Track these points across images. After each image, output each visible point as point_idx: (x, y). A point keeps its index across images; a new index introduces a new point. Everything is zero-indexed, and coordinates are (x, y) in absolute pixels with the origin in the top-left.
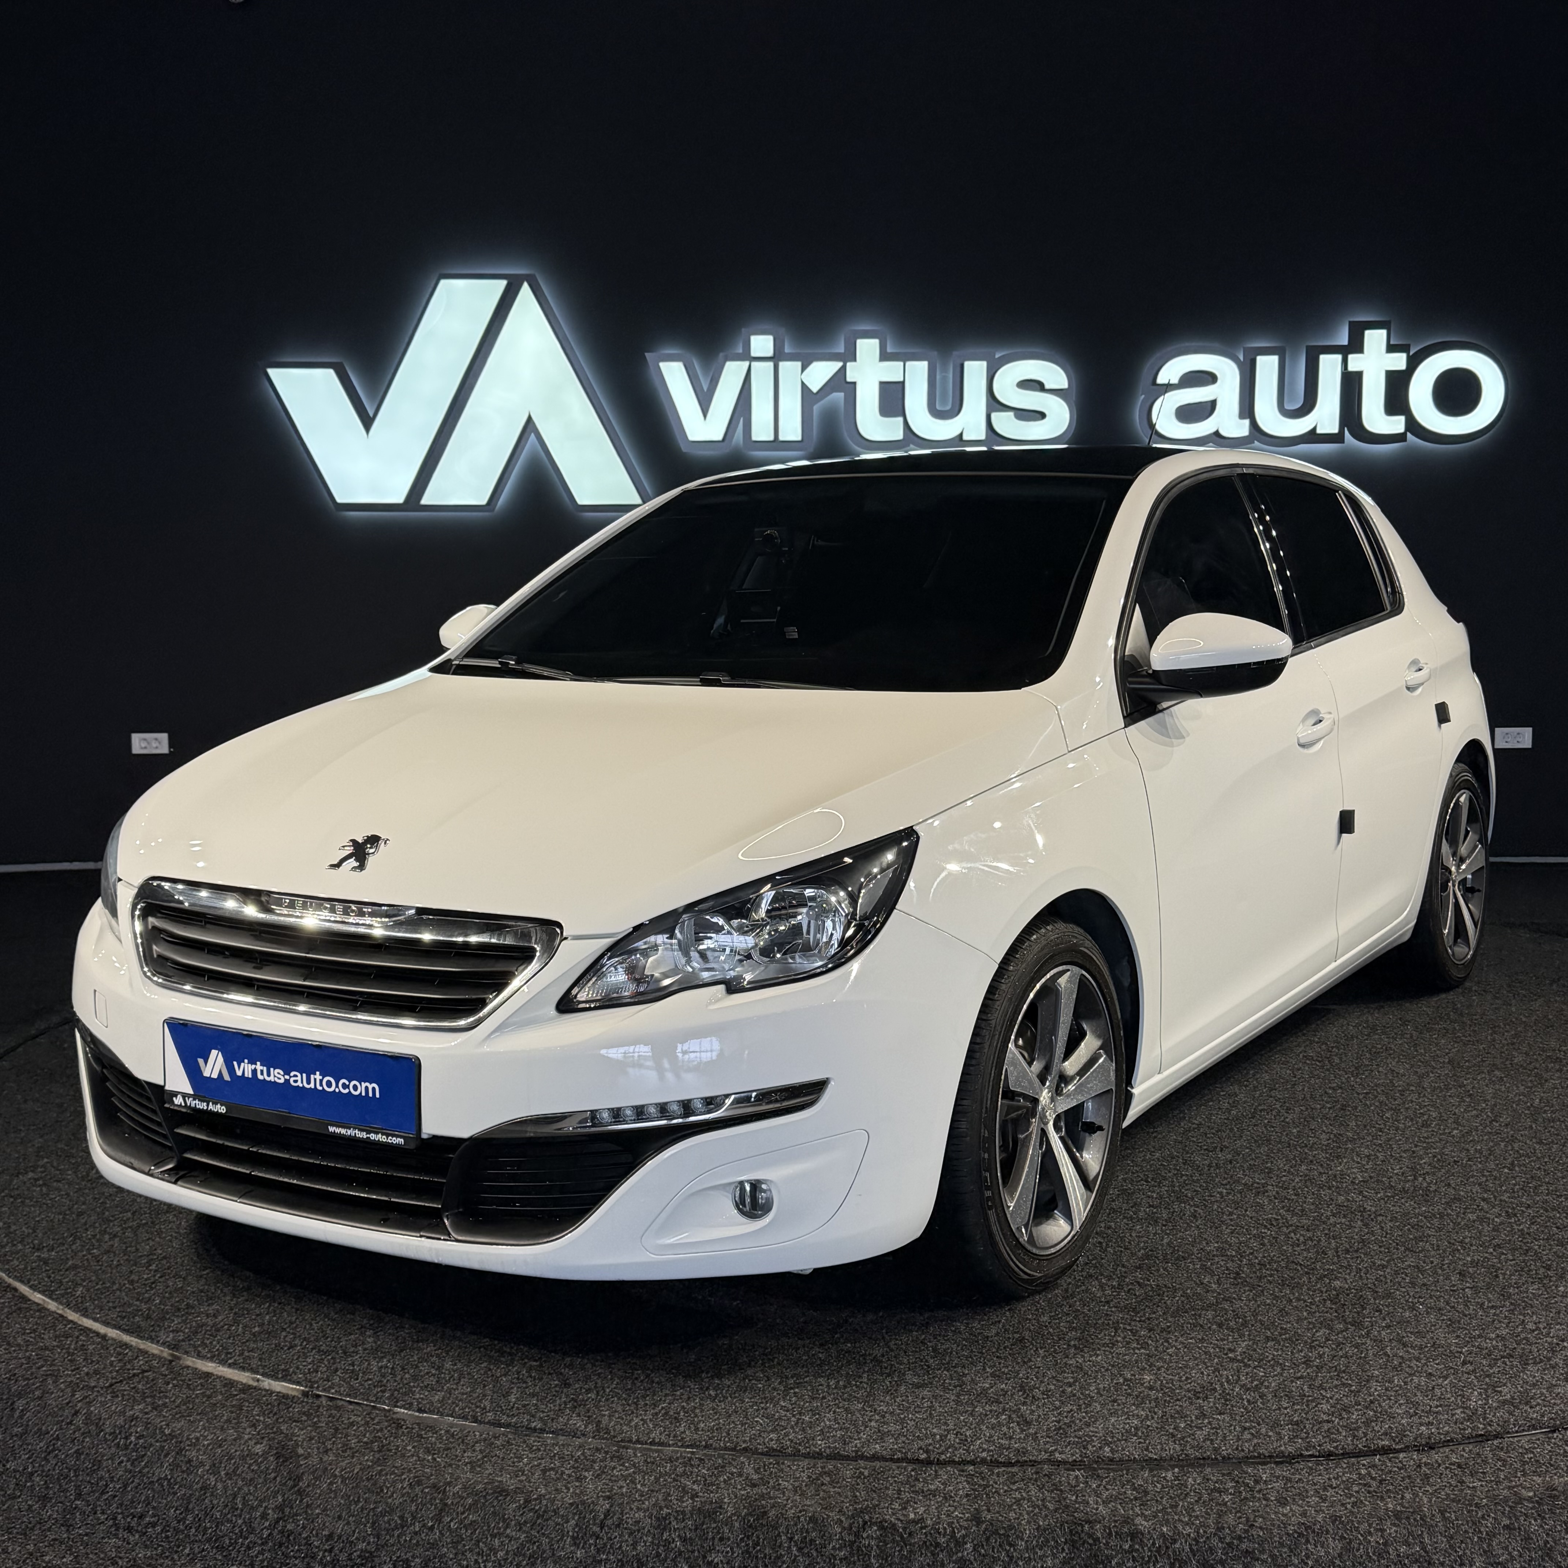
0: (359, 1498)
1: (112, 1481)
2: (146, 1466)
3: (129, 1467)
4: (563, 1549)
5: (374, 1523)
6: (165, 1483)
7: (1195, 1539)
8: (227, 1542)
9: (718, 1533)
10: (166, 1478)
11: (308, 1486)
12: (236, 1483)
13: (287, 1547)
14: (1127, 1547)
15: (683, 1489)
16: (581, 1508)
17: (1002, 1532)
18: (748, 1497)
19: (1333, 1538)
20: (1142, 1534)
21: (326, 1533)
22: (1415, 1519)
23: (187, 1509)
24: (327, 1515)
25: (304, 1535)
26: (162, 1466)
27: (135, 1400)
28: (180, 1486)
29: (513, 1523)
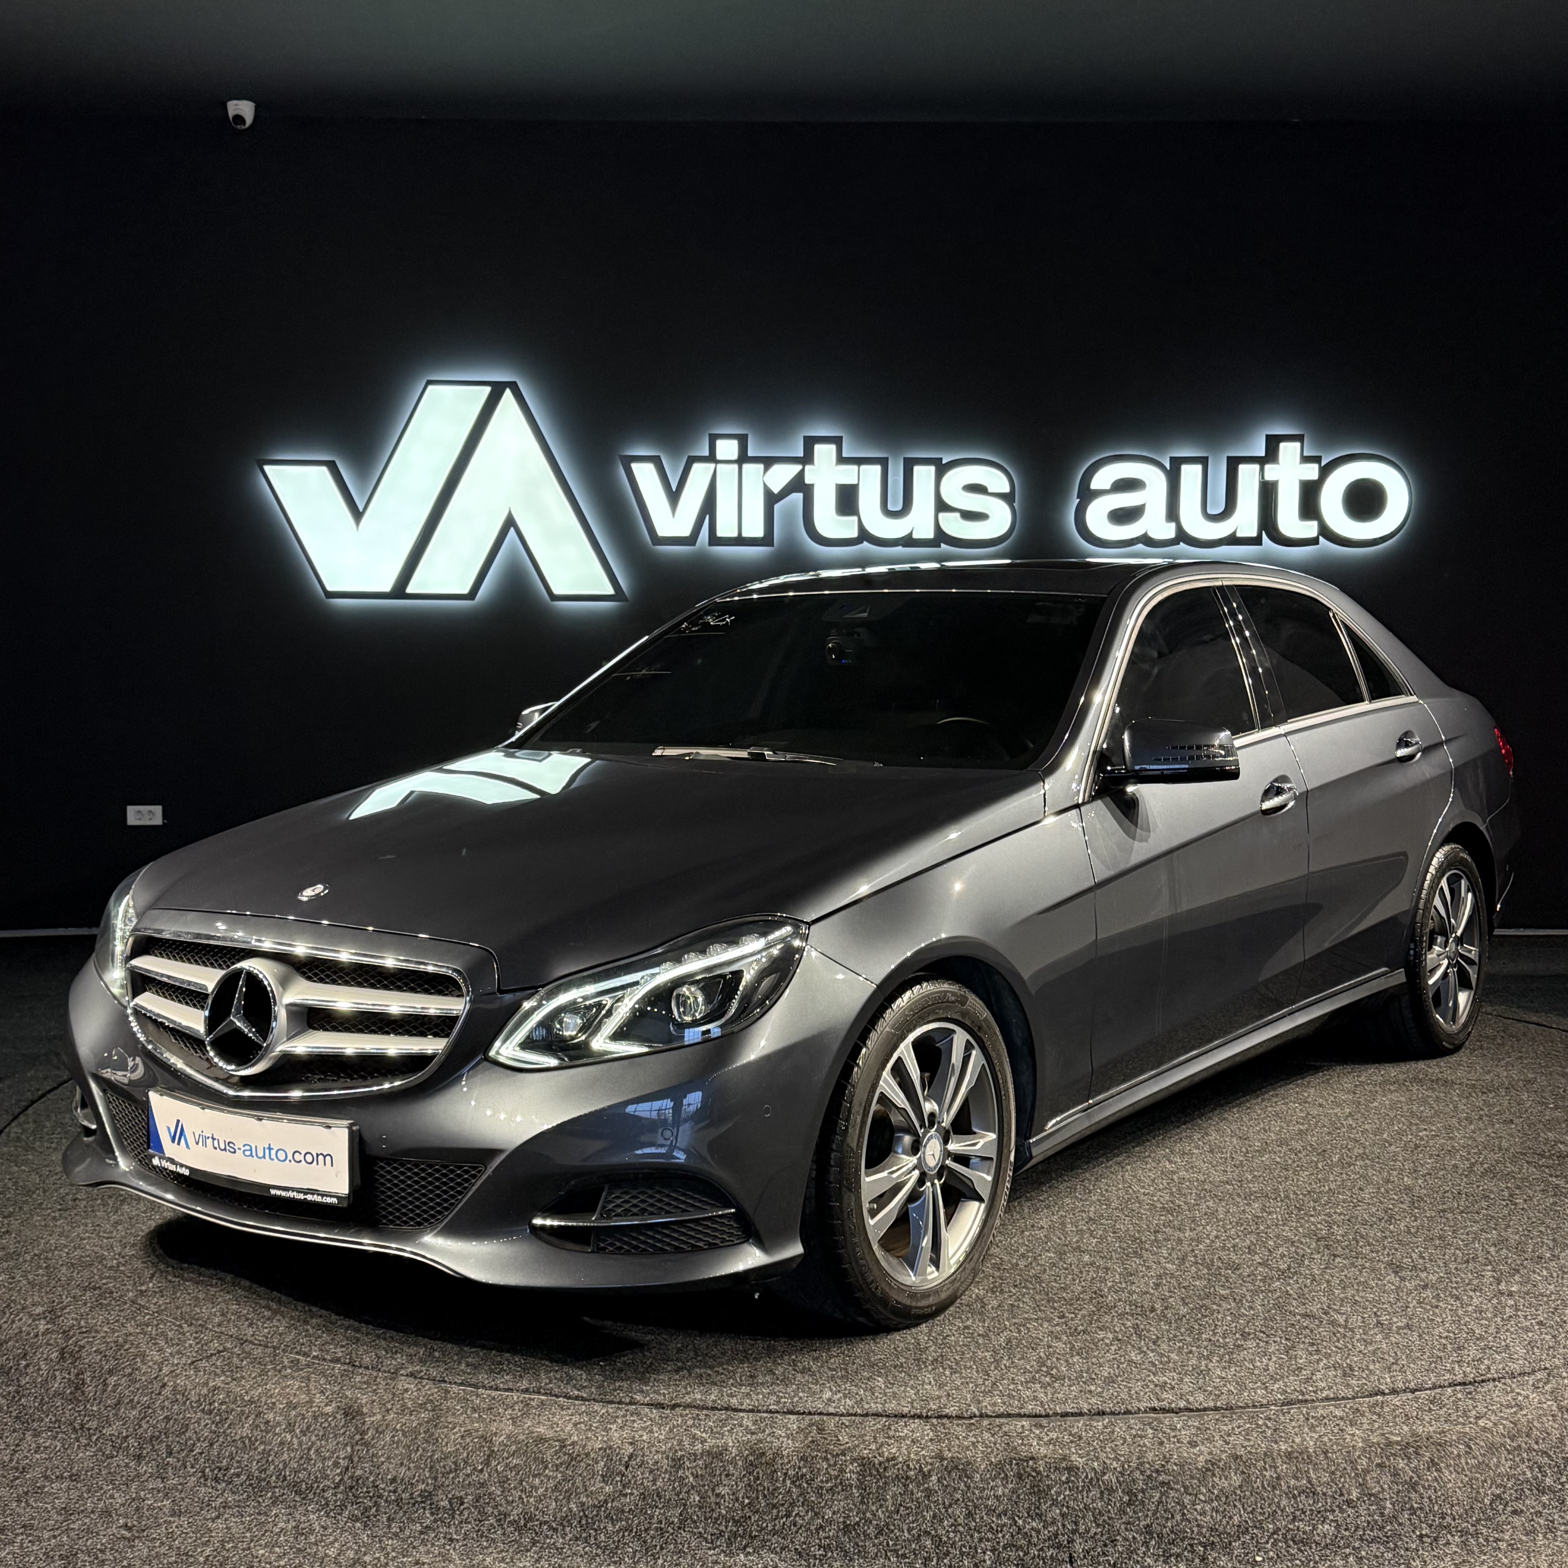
0: (418, 1448)
1: (198, 1440)
2: (229, 1427)
3: (213, 1427)
4: (594, 1485)
5: (431, 1468)
6: (247, 1441)
7: (1120, 1473)
8: (304, 1486)
9: (725, 1470)
10: (247, 1436)
11: (373, 1439)
12: (310, 1439)
13: (357, 1490)
14: (1064, 1479)
15: (694, 1437)
16: (608, 1451)
17: (961, 1467)
18: (749, 1441)
19: (1236, 1473)
20: (1078, 1469)
21: (389, 1477)
22: (1303, 1459)
23: (268, 1460)
24: (390, 1463)
25: (372, 1479)
26: (243, 1428)
27: (216, 1374)
28: (261, 1443)
29: (550, 1465)
